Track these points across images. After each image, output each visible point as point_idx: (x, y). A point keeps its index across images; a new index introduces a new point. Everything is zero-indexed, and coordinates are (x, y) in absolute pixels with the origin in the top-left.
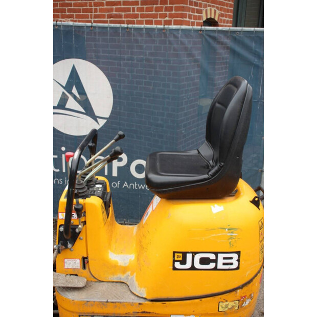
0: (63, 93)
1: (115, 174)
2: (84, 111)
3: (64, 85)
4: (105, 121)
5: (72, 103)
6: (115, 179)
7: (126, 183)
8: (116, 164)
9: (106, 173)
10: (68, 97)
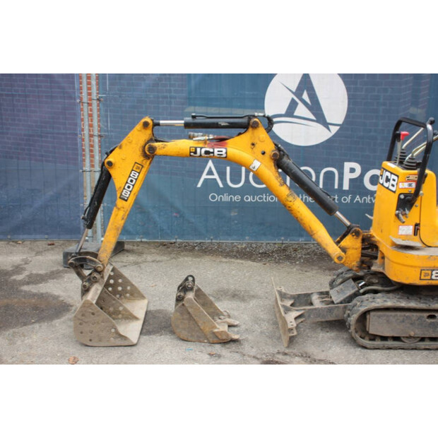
0: (293, 100)
1: (346, 187)
2: (314, 118)
3: (294, 91)
4: (338, 128)
5: (301, 110)
6: (346, 193)
7: (358, 197)
8: (348, 176)
9: (336, 187)
10: (297, 104)
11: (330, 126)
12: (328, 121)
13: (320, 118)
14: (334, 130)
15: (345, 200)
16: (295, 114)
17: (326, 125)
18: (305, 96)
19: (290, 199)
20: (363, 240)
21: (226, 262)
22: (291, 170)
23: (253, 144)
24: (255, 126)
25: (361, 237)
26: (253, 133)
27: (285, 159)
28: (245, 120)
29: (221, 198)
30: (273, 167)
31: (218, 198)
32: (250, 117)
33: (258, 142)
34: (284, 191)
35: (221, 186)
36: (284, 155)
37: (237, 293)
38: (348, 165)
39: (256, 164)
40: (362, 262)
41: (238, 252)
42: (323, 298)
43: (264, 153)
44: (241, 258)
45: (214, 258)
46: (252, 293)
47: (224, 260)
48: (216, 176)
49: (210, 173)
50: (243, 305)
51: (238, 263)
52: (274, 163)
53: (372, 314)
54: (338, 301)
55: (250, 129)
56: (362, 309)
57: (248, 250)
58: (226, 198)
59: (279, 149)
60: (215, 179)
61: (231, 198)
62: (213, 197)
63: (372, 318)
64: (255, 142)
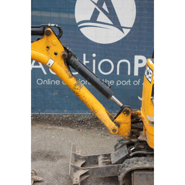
0: (95, 9)
1: (136, 73)
3: (96, 2)
4: (129, 30)
5: (102, 17)
6: (136, 78)
8: (137, 66)
9: (129, 73)
10: (99, 12)
11: (123, 29)
12: (122, 25)
13: (116, 23)
14: (127, 31)
15: (136, 83)
16: (98, 20)
17: (121, 28)
18: (105, 7)
19: (77, 87)
20: (132, 117)
21: (50, 129)
22: (77, 66)
23: (48, 47)
24: (48, 34)
25: (130, 115)
26: (47, 39)
27: (72, 58)
28: (40, 29)
29: (45, 82)
30: (64, 64)
31: (43, 82)
32: (45, 27)
33: (52, 46)
34: (72, 82)
35: (45, 73)
36: (71, 55)
37: (50, 154)
38: (137, 58)
39: (51, 62)
40: (132, 133)
41: (62, 120)
42: (105, 159)
43: (56, 54)
44: (63, 126)
45: (42, 126)
46: (61, 154)
47: (49, 127)
48: (41, 66)
49: (37, 63)
50: (51, 164)
51: (59, 130)
52: (64, 61)
53: (135, 173)
54: (114, 162)
55: (45, 36)
56: (128, 169)
57: (70, 118)
58: (49, 82)
59: (68, 51)
60: (41, 69)
61: (53, 82)
62: (40, 82)
63: (135, 175)
64: (49, 45)
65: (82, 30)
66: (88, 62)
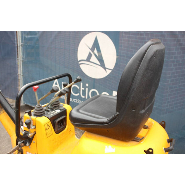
0: (90, 53)
2: (99, 64)
10: (92, 55)
11: (107, 70)
14: (109, 72)
17: (105, 68)
18: (96, 51)
48: (58, 86)
49: (56, 84)
65: (81, 66)
66: (83, 89)
